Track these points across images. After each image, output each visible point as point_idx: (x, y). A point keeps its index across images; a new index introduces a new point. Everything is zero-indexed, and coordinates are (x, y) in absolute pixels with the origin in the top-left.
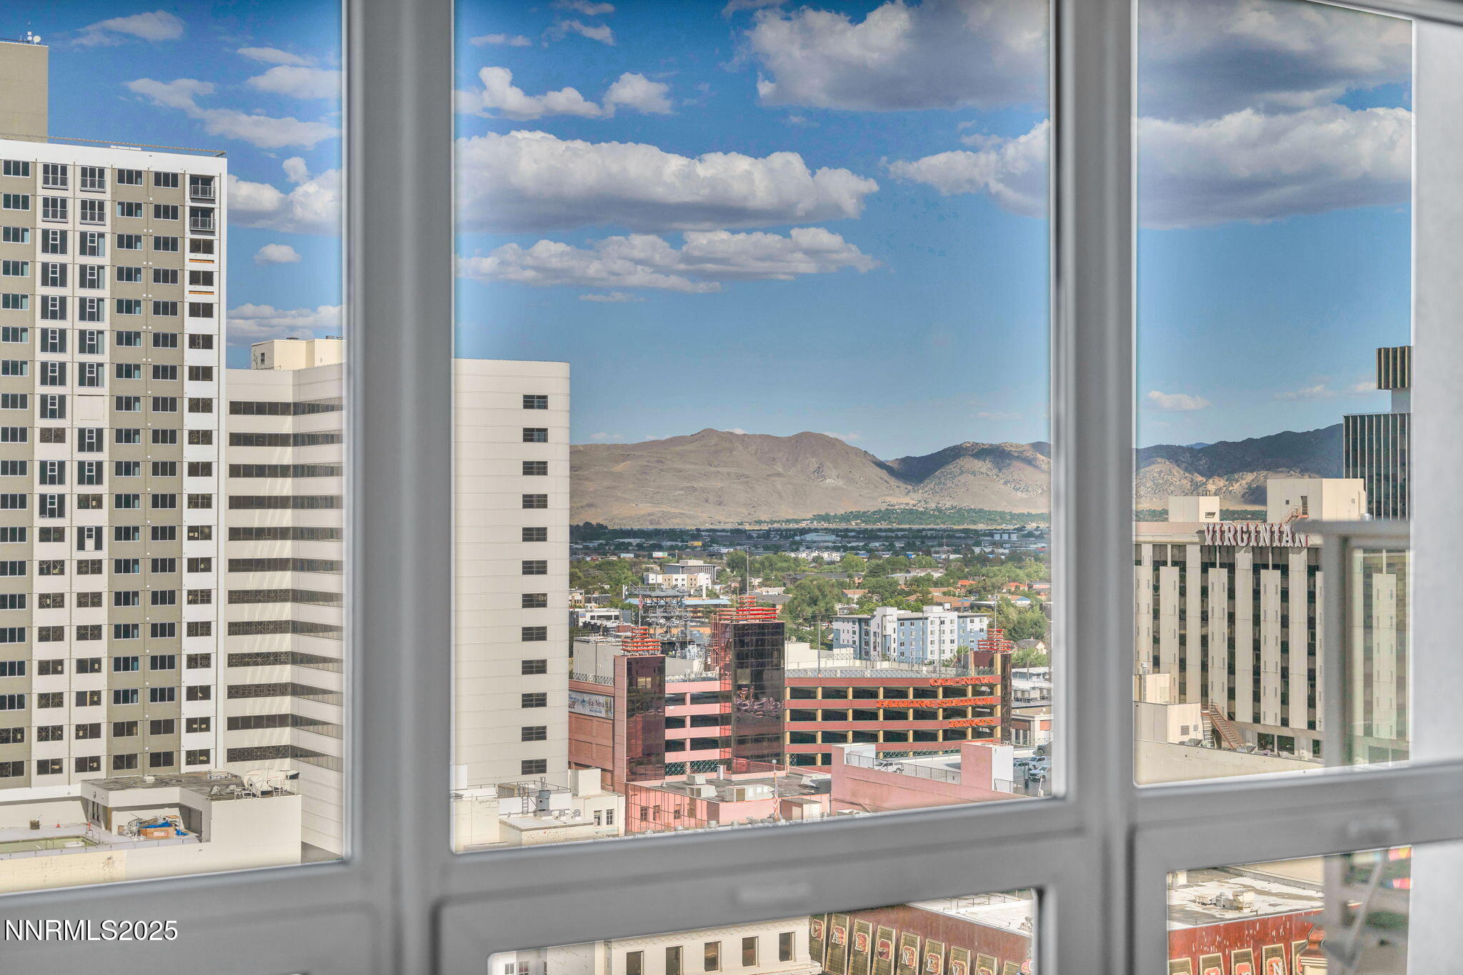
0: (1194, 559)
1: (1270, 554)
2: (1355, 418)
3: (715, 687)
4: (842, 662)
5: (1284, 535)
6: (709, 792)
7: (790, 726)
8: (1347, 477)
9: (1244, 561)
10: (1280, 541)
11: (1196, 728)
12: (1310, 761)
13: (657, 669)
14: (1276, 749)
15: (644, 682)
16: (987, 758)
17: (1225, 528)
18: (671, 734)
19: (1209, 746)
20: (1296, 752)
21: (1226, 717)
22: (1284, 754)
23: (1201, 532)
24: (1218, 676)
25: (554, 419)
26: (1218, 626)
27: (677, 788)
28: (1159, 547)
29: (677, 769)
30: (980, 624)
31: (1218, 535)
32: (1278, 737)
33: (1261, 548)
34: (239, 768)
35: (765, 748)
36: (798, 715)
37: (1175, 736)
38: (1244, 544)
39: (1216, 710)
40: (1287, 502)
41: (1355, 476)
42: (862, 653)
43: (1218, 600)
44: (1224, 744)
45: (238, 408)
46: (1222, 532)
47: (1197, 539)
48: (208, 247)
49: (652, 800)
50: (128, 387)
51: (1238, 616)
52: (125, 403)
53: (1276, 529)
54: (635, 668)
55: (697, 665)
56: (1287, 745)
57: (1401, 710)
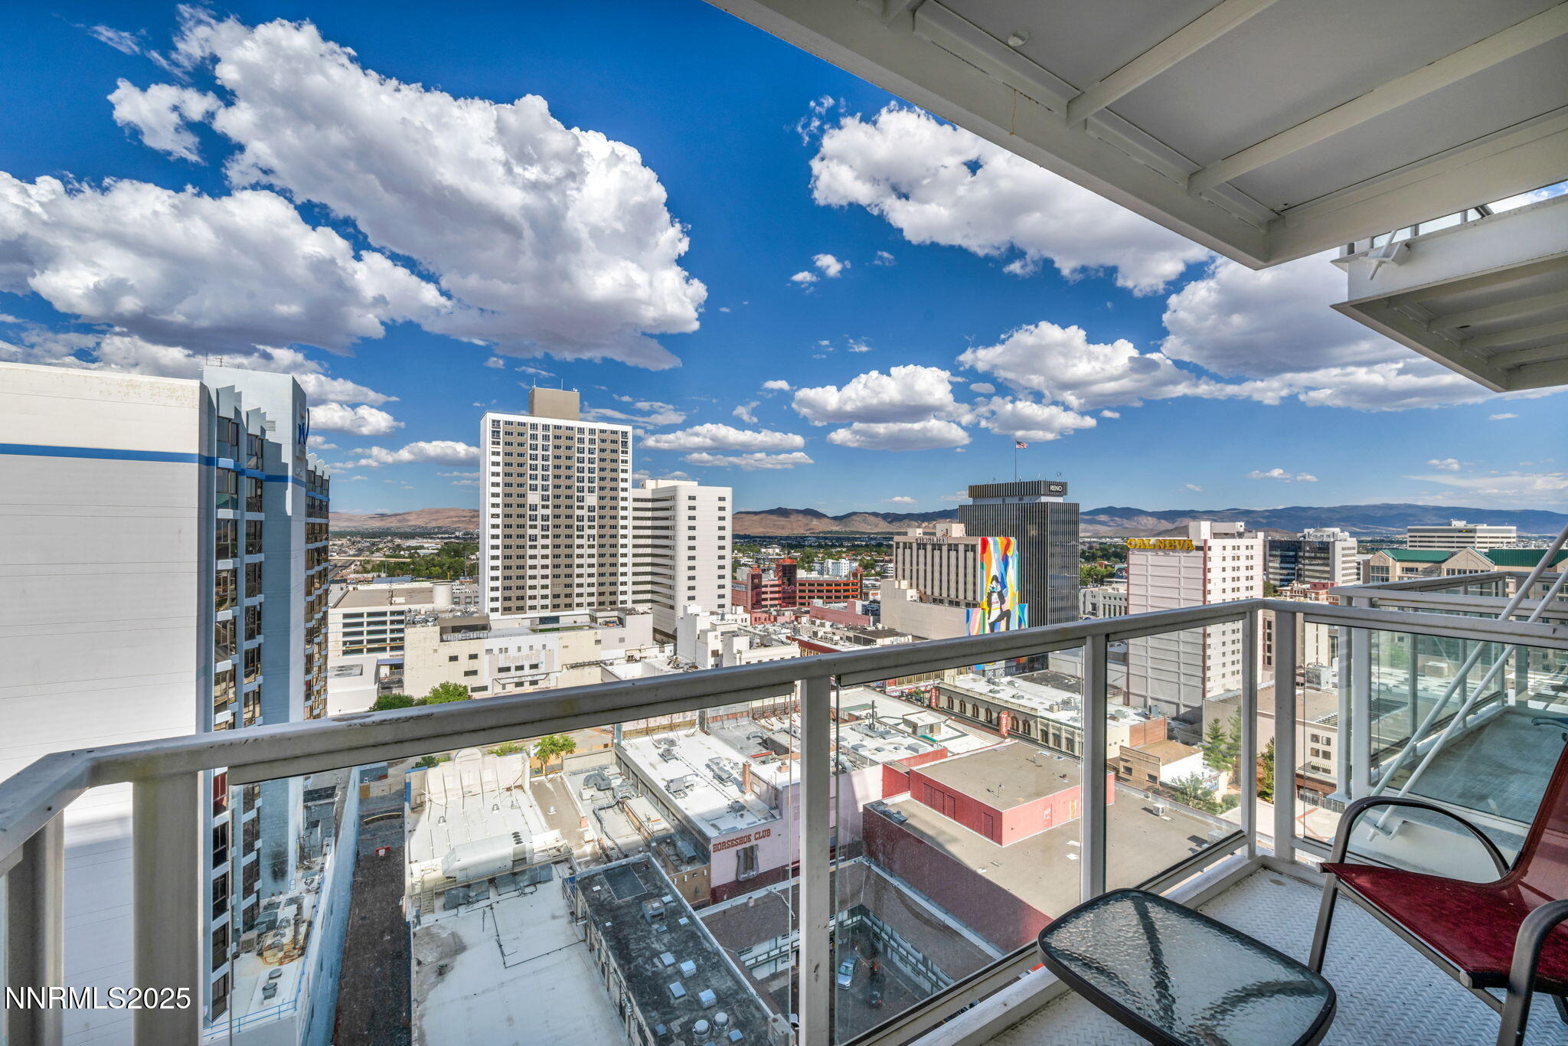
0: (915, 546)
1: (937, 546)
2: (962, 506)
3: (777, 583)
4: (814, 575)
5: (941, 540)
6: (774, 613)
7: (798, 594)
8: (960, 523)
9: (929, 548)
10: (940, 542)
11: (915, 596)
12: (948, 606)
13: (760, 577)
14: (938, 603)
15: (756, 581)
16: (854, 604)
17: (924, 538)
18: (763, 596)
19: (919, 602)
20: (944, 604)
21: (924, 593)
22: (940, 604)
23: (917, 539)
24: (921, 581)
25: (728, 504)
26: (922, 567)
27: (765, 612)
28: (905, 544)
29: (766, 606)
30: (856, 564)
31: (922, 540)
32: (939, 599)
33: (934, 544)
34: (635, 606)
35: (791, 601)
36: (800, 591)
37: (909, 599)
38: (929, 543)
39: (921, 591)
40: (943, 531)
41: (962, 523)
42: (821, 573)
43: (922, 560)
44: (923, 601)
45: (635, 500)
47: (916, 541)
48: (626, 452)
49: (758, 615)
50: (603, 493)
51: (927, 564)
52: (601, 498)
53: (939, 538)
54: (753, 577)
55: (772, 576)
56: (941, 601)
57: (975, 592)
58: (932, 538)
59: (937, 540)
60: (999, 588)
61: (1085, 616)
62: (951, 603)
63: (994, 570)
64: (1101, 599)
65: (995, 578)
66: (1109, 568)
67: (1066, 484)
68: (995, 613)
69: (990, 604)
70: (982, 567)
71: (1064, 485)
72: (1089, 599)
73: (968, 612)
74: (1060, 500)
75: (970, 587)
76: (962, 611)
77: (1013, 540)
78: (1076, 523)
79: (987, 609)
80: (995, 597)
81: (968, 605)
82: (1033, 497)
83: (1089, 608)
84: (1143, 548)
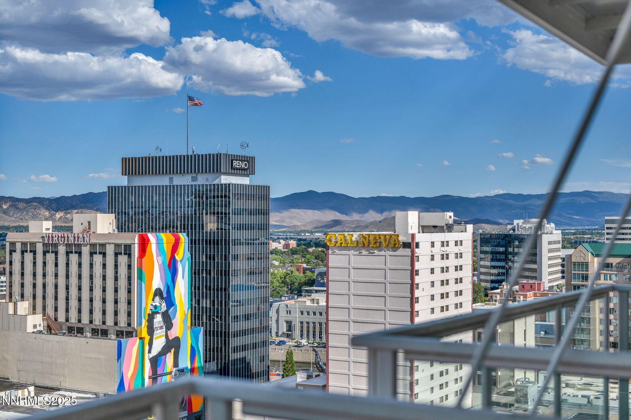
0: (40, 249)
1: (74, 247)
2: (112, 187)
5: (80, 239)
8: (109, 213)
9: (62, 250)
10: (78, 241)
11: (40, 325)
12: (90, 338)
14: (76, 333)
17: (54, 235)
19: (46, 333)
20: (84, 334)
21: (53, 320)
22: (79, 335)
23: (43, 237)
24: (50, 302)
26: (50, 280)
28: (24, 244)
31: (51, 238)
32: (77, 327)
33: (70, 244)
37: (30, 329)
38: (62, 243)
39: (49, 317)
40: (82, 224)
41: (112, 213)
43: (50, 268)
44: (53, 332)
46: (52, 237)
47: (41, 240)
51: (59, 274)
53: (76, 236)
56: (80, 331)
57: (129, 314)
58: (66, 235)
59: (74, 237)
60: (164, 308)
61: (278, 339)
62: (95, 332)
63: (157, 282)
64: (298, 314)
65: (158, 293)
66: (309, 273)
67: (253, 158)
68: (159, 343)
69: (151, 330)
70: (140, 278)
71: (250, 160)
72: (283, 313)
73: (120, 345)
74: (245, 181)
75: (123, 307)
76: (111, 343)
77: (183, 237)
78: (266, 213)
79: (147, 338)
80: (158, 319)
81: (120, 334)
82: (210, 176)
83: (284, 328)
84: (344, 246)
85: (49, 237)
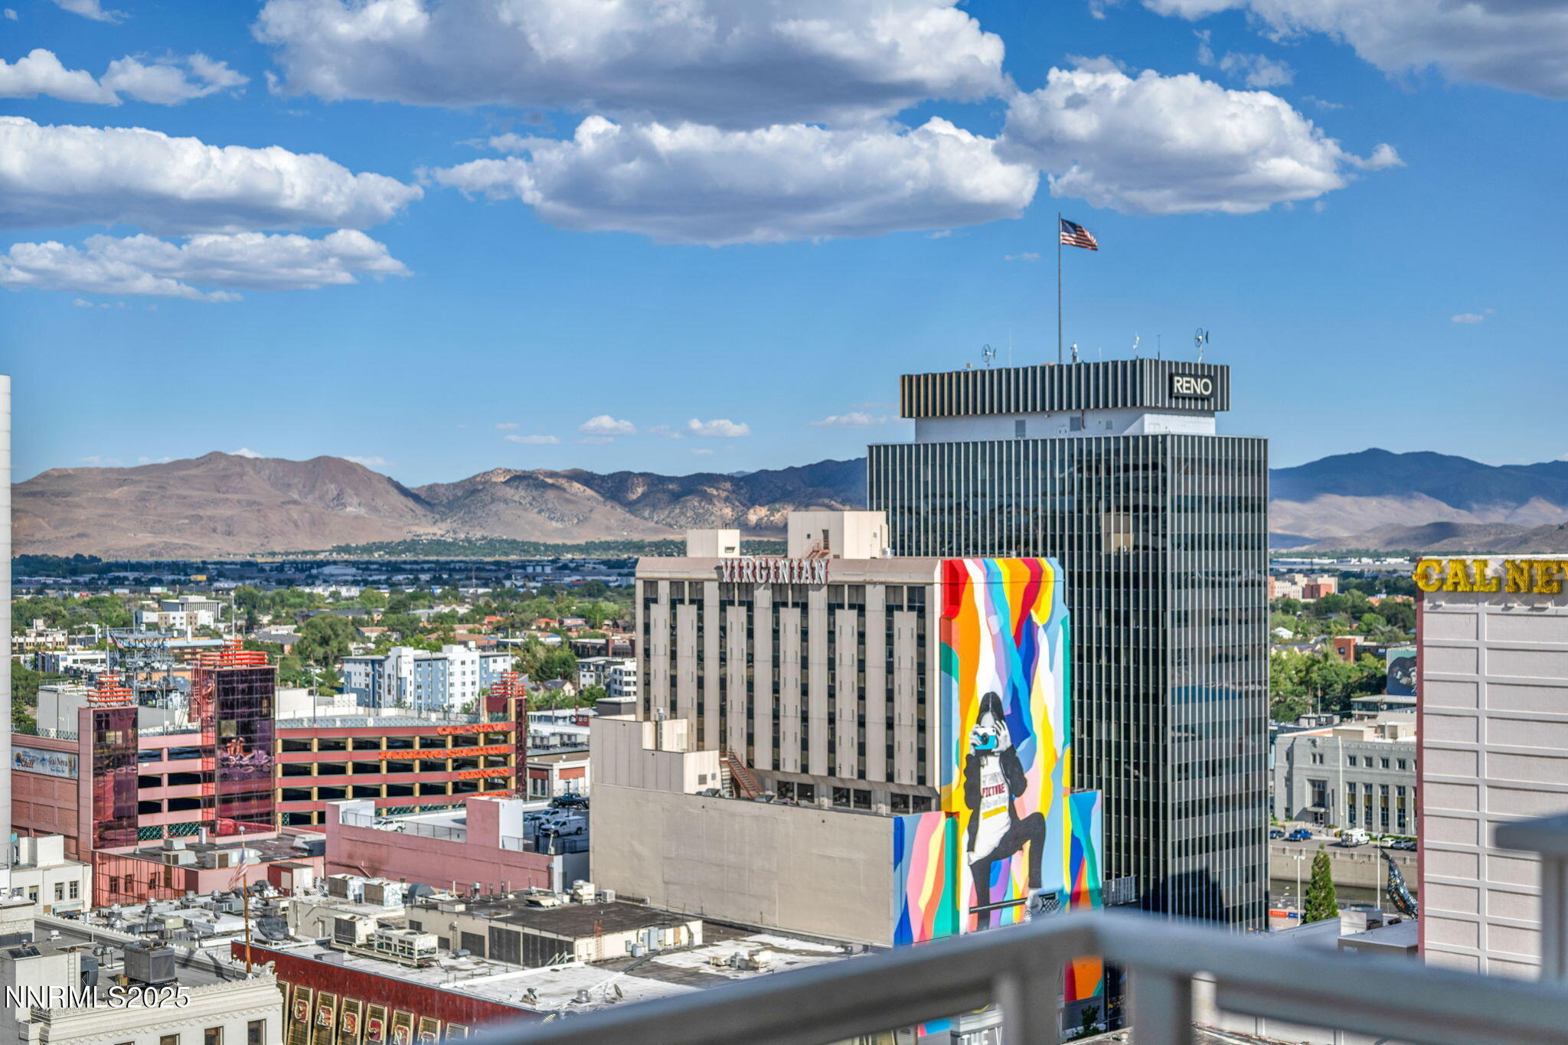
0: (712, 595)
1: (790, 592)
2: (878, 447)
3: (197, 740)
4: (344, 709)
5: (804, 572)
6: (188, 858)
7: (281, 782)
8: (871, 509)
9: (763, 598)
10: (800, 577)
11: (714, 777)
12: (831, 809)
13: (131, 720)
14: (796, 798)
15: (115, 737)
16: (493, 812)
17: (744, 564)
18: (145, 795)
19: (727, 796)
20: (816, 800)
21: (745, 765)
22: (804, 802)
23: (719, 568)
24: (737, 721)
26: (737, 669)
27: (152, 855)
28: (676, 584)
29: (155, 832)
30: (503, 664)
31: (736, 571)
32: (799, 784)
33: (781, 584)
35: (254, 807)
36: (289, 771)
37: (691, 786)
38: (763, 581)
39: (735, 758)
40: (809, 536)
41: (879, 509)
42: (370, 698)
43: (737, 642)
44: (743, 793)
46: (741, 568)
47: (715, 576)
49: (125, 868)
51: (757, 656)
53: (795, 564)
54: (103, 722)
55: (181, 718)
56: (807, 792)
57: (922, 755)
58: (771, 564)
59: (792, 569)
60: (1005, 741)
61: (1291, 827)
62: (840, 795)
63: (988, 679)
64: (1342, 764)
65: (992, 703)
66: (1369, 660)
67: (1224, 370)
68: (993, 829)
69: (973, 795)
70: (947, 667)
71: (1217, 375)
72: (1303, 761)
73: (899, 829)
74: (1204, 427)
75: (905, 736)
76: (878, 825)
77: (1051, 568)
78: (1258, 507)
79: (966, 814)
80: (991, 770)
81: (899, 802)
82: (1116, 418)
83: (1305, 798)
84: (1465, 591)
85: (733, 568)
